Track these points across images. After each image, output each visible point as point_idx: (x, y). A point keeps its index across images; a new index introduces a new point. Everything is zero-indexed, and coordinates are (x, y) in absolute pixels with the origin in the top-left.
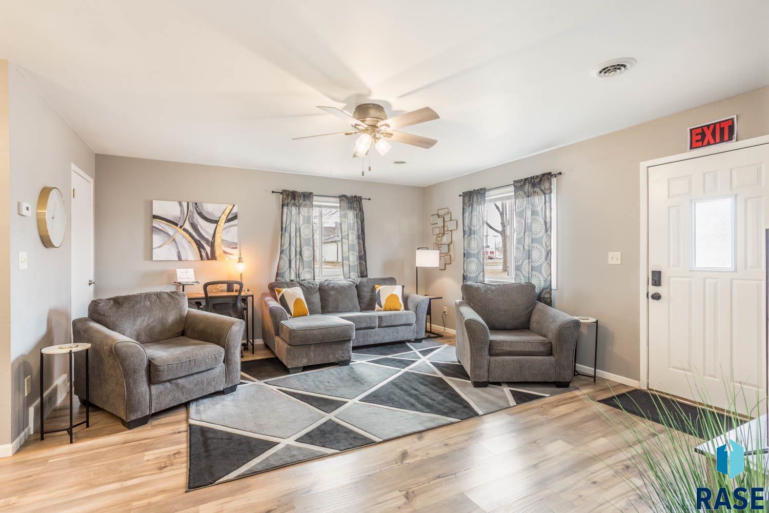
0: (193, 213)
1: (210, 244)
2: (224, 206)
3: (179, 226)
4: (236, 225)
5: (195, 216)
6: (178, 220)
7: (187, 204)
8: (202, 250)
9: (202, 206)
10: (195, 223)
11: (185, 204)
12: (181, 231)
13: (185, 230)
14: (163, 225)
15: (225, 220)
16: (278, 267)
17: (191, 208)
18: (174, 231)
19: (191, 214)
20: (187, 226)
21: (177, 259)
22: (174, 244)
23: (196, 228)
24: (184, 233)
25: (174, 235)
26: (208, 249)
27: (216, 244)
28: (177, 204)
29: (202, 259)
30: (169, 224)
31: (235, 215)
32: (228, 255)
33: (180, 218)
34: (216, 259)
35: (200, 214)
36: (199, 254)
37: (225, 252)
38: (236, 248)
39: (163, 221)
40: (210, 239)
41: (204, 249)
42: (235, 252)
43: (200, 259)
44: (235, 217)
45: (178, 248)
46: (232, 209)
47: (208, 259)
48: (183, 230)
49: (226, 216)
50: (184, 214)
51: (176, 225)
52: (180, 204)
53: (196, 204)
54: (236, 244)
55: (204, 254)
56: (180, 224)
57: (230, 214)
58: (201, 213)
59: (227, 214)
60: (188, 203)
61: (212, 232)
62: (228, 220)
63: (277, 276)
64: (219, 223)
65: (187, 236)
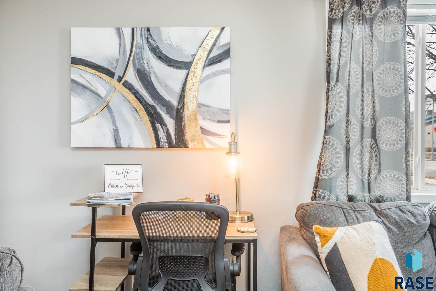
0: (141, 48)
1: (175, 113)
2: (202, 32)
3: (116, 77)
4: (223, 72)
5: (145, 56)
6: (115, 65)
7: (131, 31)
8: (159, 126)
9: (159, 33)
10: (145, 70)
11: (127, 32)
12: (120, 87)
13: (128, 86)
14: (89, 77)
15: (201, 64)
17: (138, 38)
18: (108, 87)
19: (138, 51)
20: (131, 77)
21: (112, 145)
22: (109, 115)
23: (147, 80)
24: (125, 91)
25: (106, 96)
26: (170, 123)
27: (187, 113)
28: (112, 32)
29: (159, 146)
30: (97, 73)
31: (226, 48)
32: (211, 138)
33: (117, 60)
34: (186, 146)
35: (156, 51)
37: (204, 131)
38: (228, 122)
39: (88, 69)
40: (175, 103)
41: (162, 123)
42: (225, 130)
43: (155, 146)
44: (226, 54)
45: (114, 123)
46: (219, 36)
47: (171, 145)
48: (123, 84)
49: (206, 53)
50: (125, 52)
51: (111, 74)
52: (119, 31)
53: (148, 30)
54: (227, 112)
55: (162, 134)
56: (118, 73)
57: (215, 48)
58: (158, 47)
59: (208, 48)
60: (133, 29)
61: (178, 89)
62: (212, 62)
64: (192, 68)
65: (131, 96)
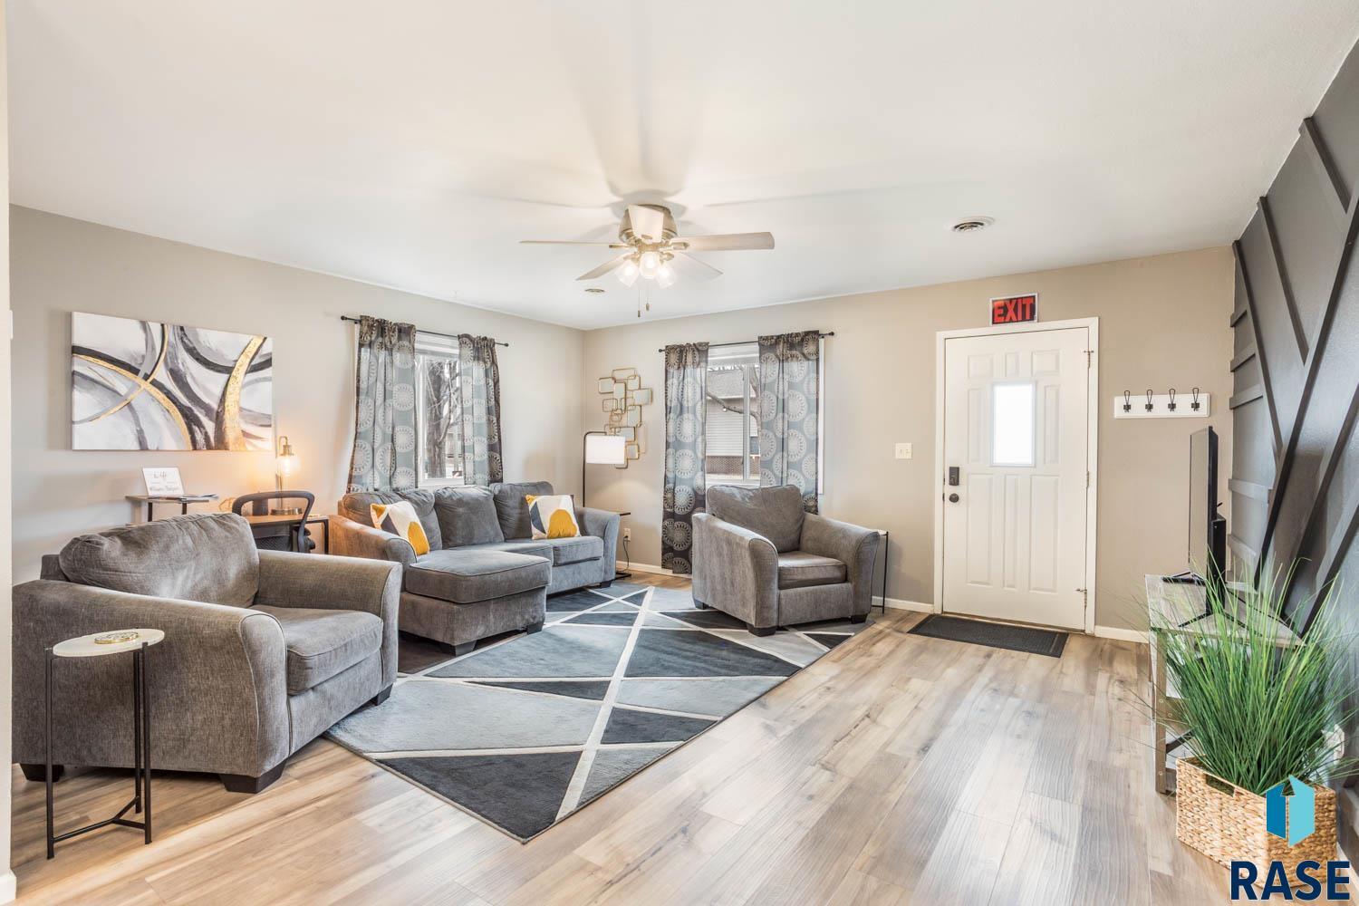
0: (174, 347)
1: (215, 416)
2: (244, 339)
3: (141, 374)
4: (266, 379)
5: (179, 355)
6: (140, 361)
7: (160, 327)
8: (196, 428)
9: (196, 335)
10: (179, 370)
11: (155, 329)
12: (146, 385)
13: (155, 383)
14: (102, 371)
15: (245, 367)
16: (352, 463)
17: (169, 336)
18: (130, 384)
19: (171, 350)
20: (162, 375)
21: (136, 446)
22: (129, 414)
23: (182, 380)
24: (154, 390)
25: (127, 395)
26: (210, 426)
27: (227, 416)
28: (136, 325)
29: (195, 448)
30: (114, 368)
31: (268, 357)
32: (251, 440)
33: (143, 357)
34: (226, 448)
35: (193, 352)
36: (188, 437)
37: (246, 434)
38: (270, 426)
39: (101, 362)
40: (215, 406)
41: (200, 425)
42: (267, 433)
43: (191, 448)
44: (267, 363)
45: (137, 422)
46: (261, 345)
47: (209, 447)
48: (151, 383)
49: (249, 360)
50: (153, 349)
51: (135, 371)
52: (144, 325)
53: (182, 329)
54: (269, 417)
55: (199, 437)
56: (144, 370)
57: (257, 357)
58: (195, 348)
59: (251, 356)
60: (162, 325)
61: (218, 392)
62: (254, 369)
63: (350, 482)
64: (234, 373)
65: (161, 396)
